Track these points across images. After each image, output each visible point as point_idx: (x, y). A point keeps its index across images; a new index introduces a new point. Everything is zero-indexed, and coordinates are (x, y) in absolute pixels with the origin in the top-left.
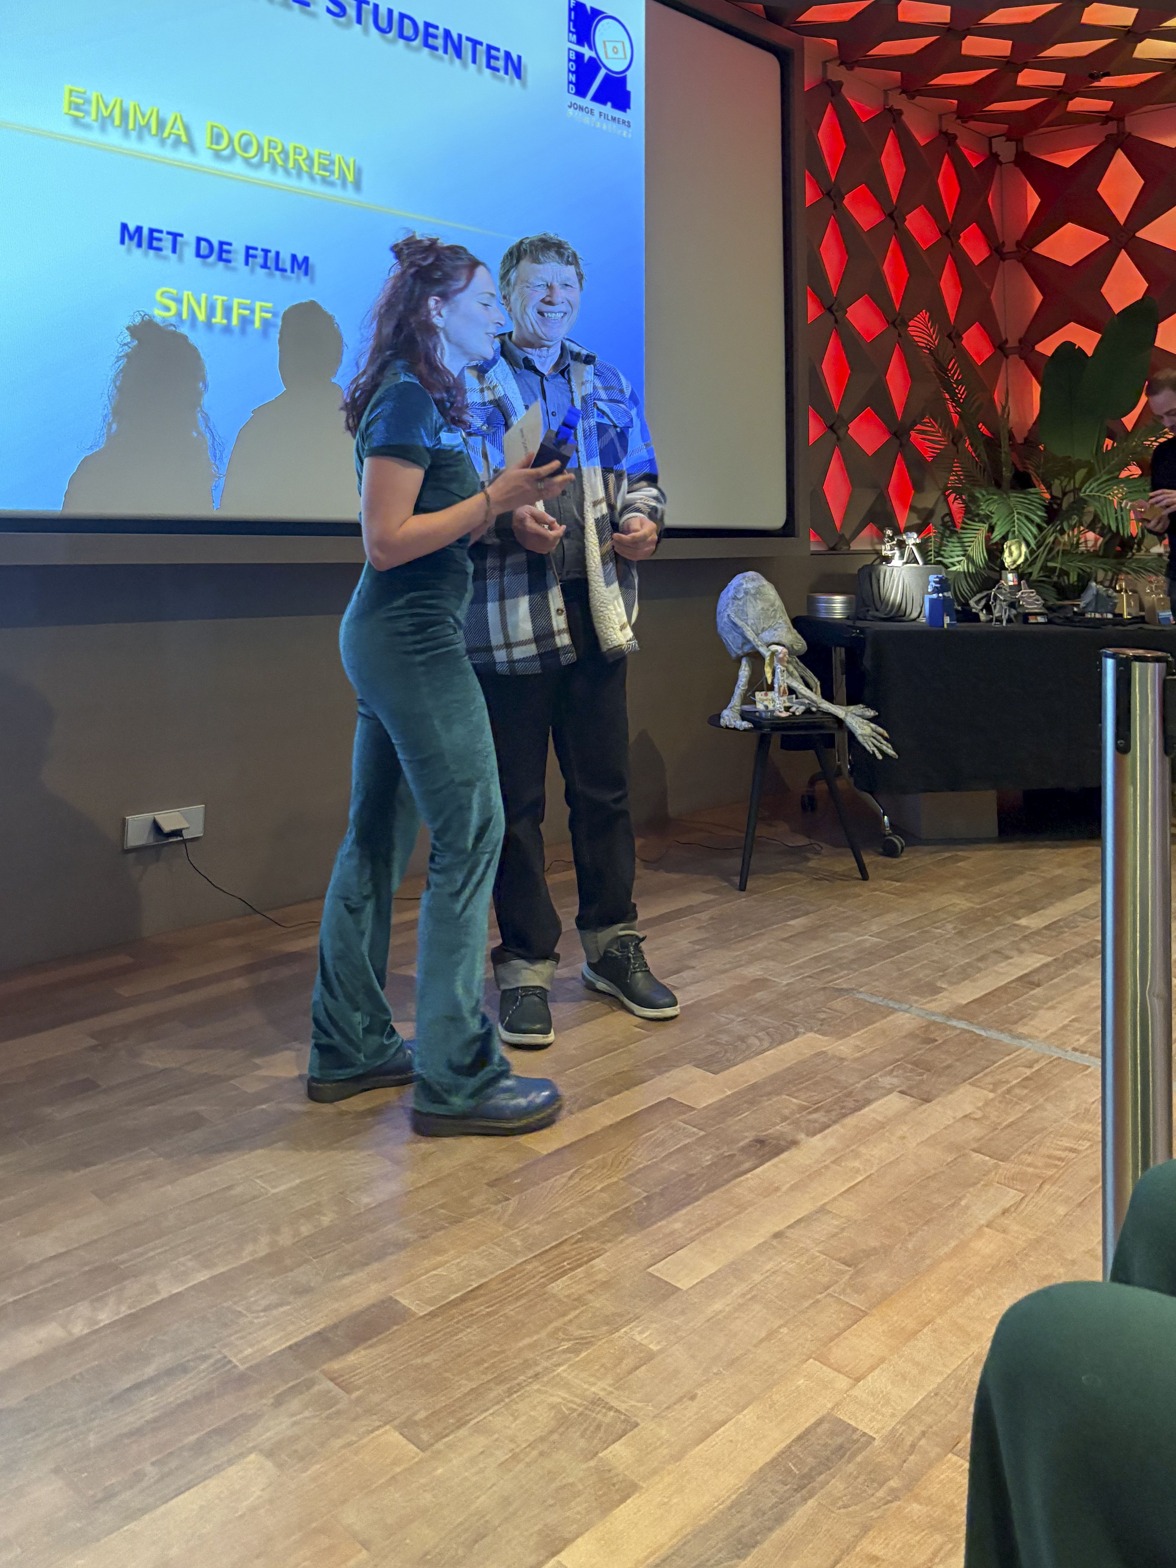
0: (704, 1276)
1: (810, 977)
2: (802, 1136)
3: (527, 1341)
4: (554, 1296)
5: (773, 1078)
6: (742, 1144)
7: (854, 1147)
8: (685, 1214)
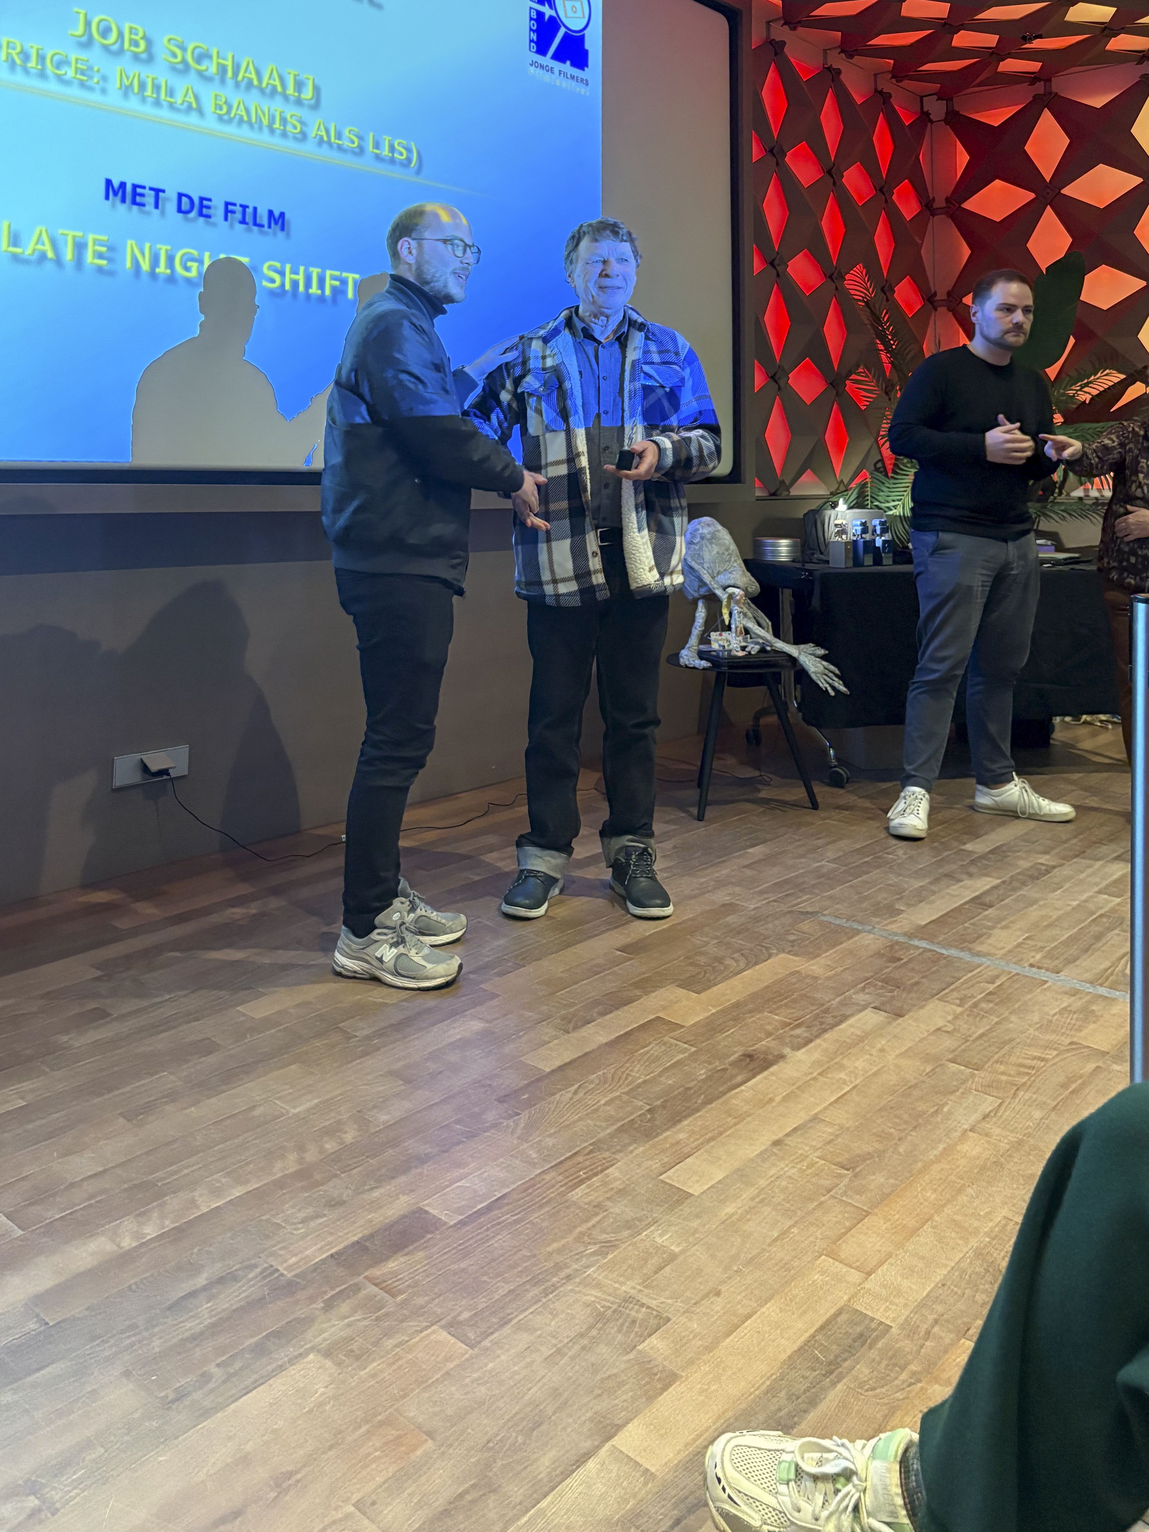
0: (713, 1183)
1: (775, 901)
2: (787, 1051)
3: (555, 1245)
4: (575, 1203)
5: (754, 996)
6: (732, 1058)
7: (837, 1060)
8: (688, 1125)
